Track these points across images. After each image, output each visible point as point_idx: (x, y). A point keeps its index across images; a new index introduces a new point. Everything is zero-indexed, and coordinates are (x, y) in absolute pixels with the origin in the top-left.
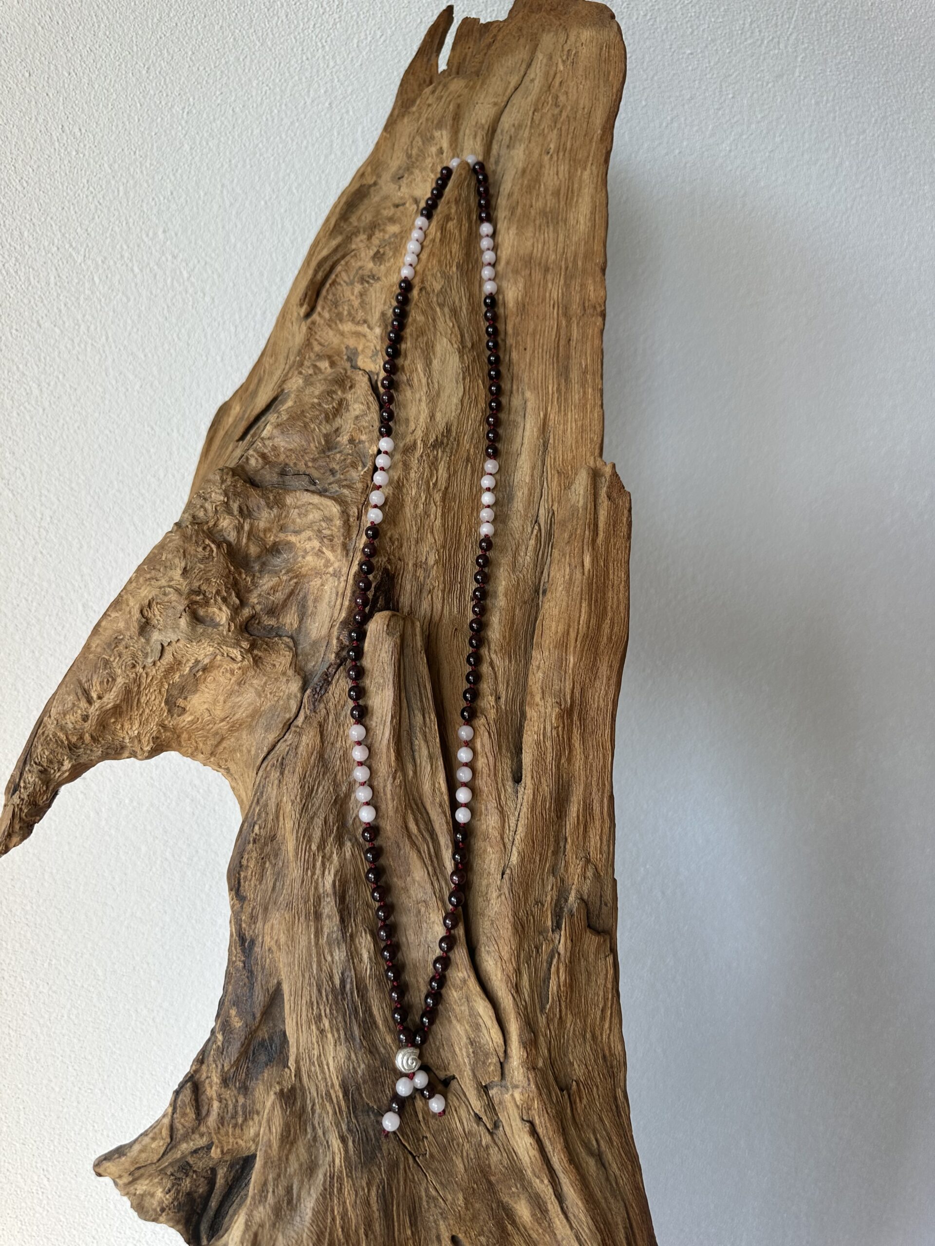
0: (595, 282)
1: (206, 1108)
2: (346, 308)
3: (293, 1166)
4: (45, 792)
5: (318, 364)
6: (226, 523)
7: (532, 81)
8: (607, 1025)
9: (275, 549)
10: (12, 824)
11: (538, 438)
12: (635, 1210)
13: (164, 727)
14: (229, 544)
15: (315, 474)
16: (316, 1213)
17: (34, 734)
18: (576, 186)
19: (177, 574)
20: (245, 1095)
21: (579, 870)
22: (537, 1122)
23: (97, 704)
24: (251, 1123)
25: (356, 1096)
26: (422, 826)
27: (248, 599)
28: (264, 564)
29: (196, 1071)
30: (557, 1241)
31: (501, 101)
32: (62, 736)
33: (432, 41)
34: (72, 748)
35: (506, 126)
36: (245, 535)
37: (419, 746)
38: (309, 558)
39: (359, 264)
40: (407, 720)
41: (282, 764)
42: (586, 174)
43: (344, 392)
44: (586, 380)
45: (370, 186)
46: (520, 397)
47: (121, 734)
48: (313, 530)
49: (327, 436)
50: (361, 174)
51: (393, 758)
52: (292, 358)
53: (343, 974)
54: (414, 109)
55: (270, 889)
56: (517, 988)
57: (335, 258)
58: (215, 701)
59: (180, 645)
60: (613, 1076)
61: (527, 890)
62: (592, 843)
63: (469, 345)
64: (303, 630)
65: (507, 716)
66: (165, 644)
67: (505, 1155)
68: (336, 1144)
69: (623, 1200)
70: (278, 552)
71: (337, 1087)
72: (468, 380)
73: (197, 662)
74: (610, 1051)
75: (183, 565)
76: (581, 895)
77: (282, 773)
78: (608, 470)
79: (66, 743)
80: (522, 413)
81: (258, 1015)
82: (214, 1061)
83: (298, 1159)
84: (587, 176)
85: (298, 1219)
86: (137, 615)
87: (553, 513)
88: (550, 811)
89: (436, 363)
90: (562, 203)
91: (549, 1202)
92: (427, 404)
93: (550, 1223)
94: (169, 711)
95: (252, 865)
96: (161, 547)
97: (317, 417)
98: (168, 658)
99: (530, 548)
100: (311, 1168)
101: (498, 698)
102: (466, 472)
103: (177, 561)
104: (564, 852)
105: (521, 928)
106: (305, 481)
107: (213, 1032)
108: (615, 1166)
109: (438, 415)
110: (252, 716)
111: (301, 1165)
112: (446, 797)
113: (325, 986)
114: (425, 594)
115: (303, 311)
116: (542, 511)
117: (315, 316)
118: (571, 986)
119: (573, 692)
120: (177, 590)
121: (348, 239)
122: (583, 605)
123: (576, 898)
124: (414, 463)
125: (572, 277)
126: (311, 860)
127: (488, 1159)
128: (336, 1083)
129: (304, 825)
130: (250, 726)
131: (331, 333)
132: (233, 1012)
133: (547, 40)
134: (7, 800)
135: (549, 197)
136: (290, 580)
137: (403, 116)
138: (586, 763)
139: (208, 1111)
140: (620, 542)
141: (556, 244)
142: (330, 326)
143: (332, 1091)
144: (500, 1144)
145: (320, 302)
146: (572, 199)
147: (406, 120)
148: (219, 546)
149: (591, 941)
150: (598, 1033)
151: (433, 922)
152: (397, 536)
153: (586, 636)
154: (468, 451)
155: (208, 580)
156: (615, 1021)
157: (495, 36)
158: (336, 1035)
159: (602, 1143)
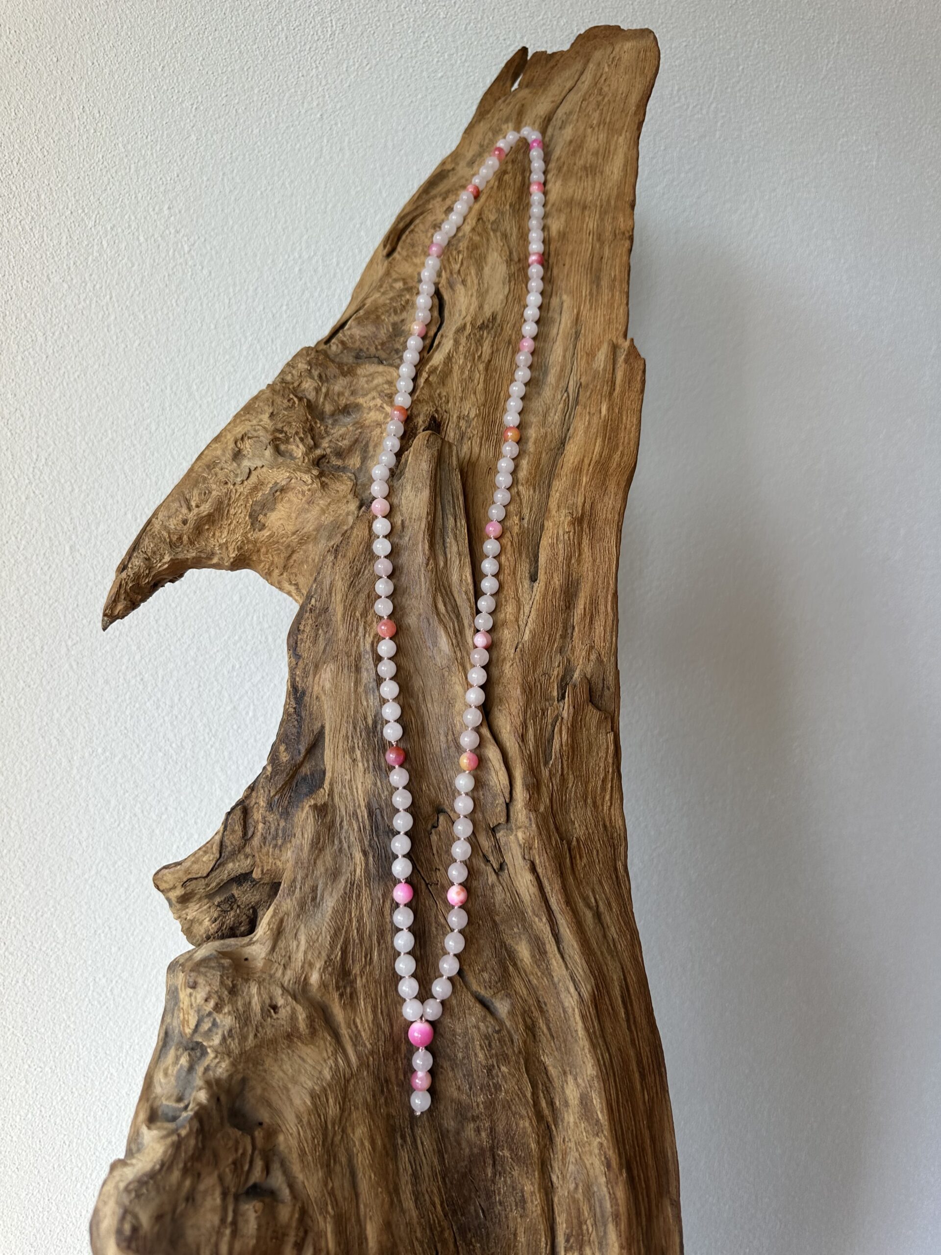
0: (624, 215)
1: (252, 829)
2: (421, 248)
3: (320, 869)
4: (147, 575)
5: (394, 285)
6: (308, 385)
7: (583, 83)
8: (607, 797)
9: (346, 410)
10: (118, 594)
11: (571, 328)
12: (632, 978)
13: (247, 539)
14: (309, 401)
15: (383, 355)
16: (335, 911)
17: (144, 530)
18: (612, 148)
19: (265, 417)
20: (286, 820)
21: (584, 653)
22: (537, 862)
23: (195, 511)
24: (289, 845)
25: (379, 817)
26: (449, 609)
27: (321, 443)
28: (335, 421)
29: (247, 797)
30: (554, 984)
31: (558, 99)
32: (166, 534)
33: (508, 72)
34: (172, 545)
35: (560, 115)
36: (323, 396)
37: (451, 543)
38: (372, 414)
39: (434, 218)
40: (441, 520)
41: (336, 550)
42: (621, 139)
43: (412, 295)
44: (614, 286)
45: (449, 171)
46: (558, 300)
47: (212, 541)
48: (377, 391)
49: (394, 325)
50: (443, 163)
51: (427, 547)
52: (374, 285)
53: (375, 716)
54: (489, 116)
55: (321, 651)
56: (523, 738)
57: (415, 214)
58: (289, 517)
59: (264, 469)
60: (614, 847)
61: (536, 661)
62: (597, 633)
63: (516, 259)
64: (364, 468)
65: (528, 532)
66: (252, 469)
67: (508, 894)
68: (358, 856)
69: (621, 964)
70: (349, 413)
71: (363, 808)
72: (512, 283)
73: (276, 483)
74: (611, 823)
75: (271, 411)
76: (585, 676)
77: (336, 557)
78: (627, 344)
79: (168, 540)
80: (559, 311)
81: (303, 751)
82: (263, 787)
83: (325, 865)
84: (622, 141)
85: (320, 915)
86: (233, 445)
87: (581, 384)
88: (559, 600)
89: (487, 270)
90: (600, 160)
91: (547, 942)
92: (477, 298)
93: (548, 964)
94: (252, 524)
95: (308, 629)
96: (256, 398)
97: (387, 311)
98: (253, 479)
99: (559, 410)
100: (334, 874)
101: (522, 519)
102: (507, 353)
103: (266, 408)
104: (572, 638)
105: (529, 691)
106: (376, 360)
107: (264, 768)
108: (613, 929)
109: (486, 307)
110: (317, 530)
111: (327, 870)
112: (471, 587)
113: (361, 725)
114: (465, 440)
115: (385, 252)
116: (571, 383)
117: (396, 255)
118: (573, 748)
119: (584, 505)
120: (264, 428)
121: (428, 201)
122: (598, 441)
123: (580, 675)
124: (463, 340)
125: (605, 213)
126: (355, 623)
127: (493, 898)
128: (363, 804)
129: (350, 597)
130: (315, 538)
131: (407, 265)
132: (282, 748)
133: (597, 55)
134: (117, 576)
135: (589, 156)
136: (357, 429)
137: (480, 122)
138: (593, 565)
139: (254, 833)
140: (634, 395)
141: (593, 189)
142: (406, 260)
143: (358, 811)
144: (504, 885)
145: (400, 244)
146: (609, 157)
147: (482, 124)
148: (300, 399)
149: (592, 716)
150: (599, 802)
151: (455, 683)
152: (445, 394)
153: (597, 462)
154: (511, 336)
155: (289, 423)
156: (616, 796)
157: (558, 61)
158: (366, 765)
159: (601, 904)
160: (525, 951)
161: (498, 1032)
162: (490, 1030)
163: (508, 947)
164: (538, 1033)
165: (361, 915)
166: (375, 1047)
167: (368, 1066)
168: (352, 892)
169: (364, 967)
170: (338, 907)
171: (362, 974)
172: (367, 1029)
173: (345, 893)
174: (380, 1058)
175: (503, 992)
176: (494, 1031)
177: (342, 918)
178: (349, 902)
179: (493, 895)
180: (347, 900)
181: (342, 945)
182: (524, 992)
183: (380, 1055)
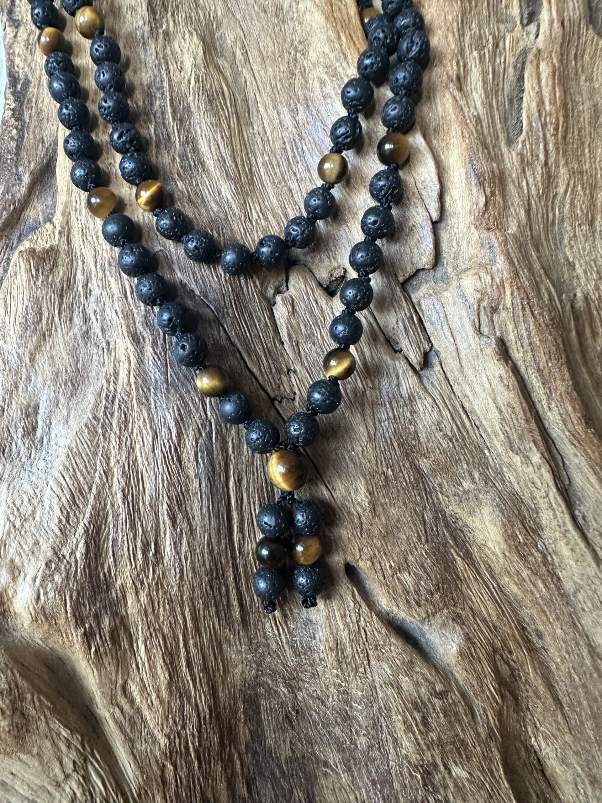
160: (491, 528)
161: (441, 695)
162: (423, 690)
163: (451, 521)
164: (525, 693)
165: (131, 462)
166: (177, 740)
167: (164, 782)
168: (109, 416)
169: (141, 570)
170: (80, 447)
171: (139, 586)
172: (156, 703)
173: (94, 419)
174: (192, 762)
175: (445, 611)
176: (431, 694)
177: (89, 468)
178: (104, 435)
179: (411, 415)
180: (100, 431)
181: (90, 525)
182: (491, 611)
183: (191, 756)
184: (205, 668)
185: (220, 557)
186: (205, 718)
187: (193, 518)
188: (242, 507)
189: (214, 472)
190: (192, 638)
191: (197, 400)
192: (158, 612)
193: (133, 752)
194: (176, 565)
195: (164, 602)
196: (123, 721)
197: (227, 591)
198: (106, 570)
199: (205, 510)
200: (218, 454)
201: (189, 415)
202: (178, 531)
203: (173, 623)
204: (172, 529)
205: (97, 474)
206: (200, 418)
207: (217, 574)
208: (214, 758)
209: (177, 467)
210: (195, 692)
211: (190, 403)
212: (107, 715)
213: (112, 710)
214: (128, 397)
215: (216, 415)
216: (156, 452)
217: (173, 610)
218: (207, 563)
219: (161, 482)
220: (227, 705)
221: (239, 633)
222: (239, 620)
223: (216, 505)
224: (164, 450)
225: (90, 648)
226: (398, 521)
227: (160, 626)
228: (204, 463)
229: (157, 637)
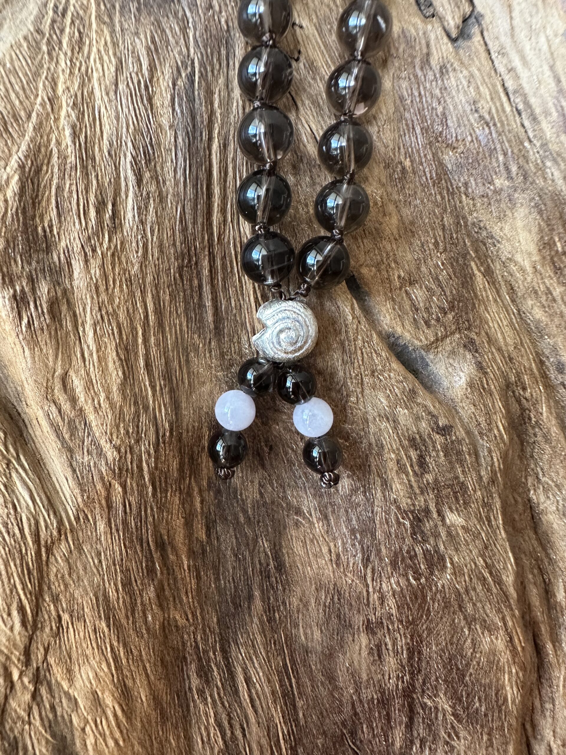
161: (445, 431)
162: (424, 425)
165: (85, 93)
166: (129, 456)
167: (110, 507)
168: (58, 32)
169: (93, 233)
170: (17, 64)
171: (90, 253)
172: (105, 405)
173: (37, 31)
174: (144, 486)
175: (458, 336)
176: (433, 430)
177: (28, 92)
178: (49, 54)
179: (441, 93)
180: (44, 48)
181: (27, 161)
182: (508, 340)
183: (144, 479)
184: (168, 376)
185: (195, 239)
186: (164, 435)
187: (164, 182)
188: (225, 181)
189: (194, 126)
190: (154, 335)
191: (177, 29)
192: (113, 292)
193: (71, 465)
194: (139, 237)
195: (121, 281)
196: (61, 424)
197: (200, 286)
198: (46, 225)
199: (180, 173)
200: (201, 104)
201: (167, 47)
202: (144, 193)
203: (131, 311)
204: (136, 188)
205: (39, 100)
206: (180, 53)
207: (190, 261)
208: (172, 487)
209: (146, 110)
210: (154, 401)
211: (168, 31)
212: (40, 414)
213: (46, 408)
214: (85, 12)
215: (201, 53)
216: (120, 86)
217: (132, 294)
218: (178, 244)
219: (124, 125)
220: (190, 427)
221: (210, 342)
222: (212, 326)
223: (194, 169)
224: (131, 84)
225: (21, 318)
226: (412, 223)
227: (114, 310)
228: (182, 112)
229: (110, 323)
